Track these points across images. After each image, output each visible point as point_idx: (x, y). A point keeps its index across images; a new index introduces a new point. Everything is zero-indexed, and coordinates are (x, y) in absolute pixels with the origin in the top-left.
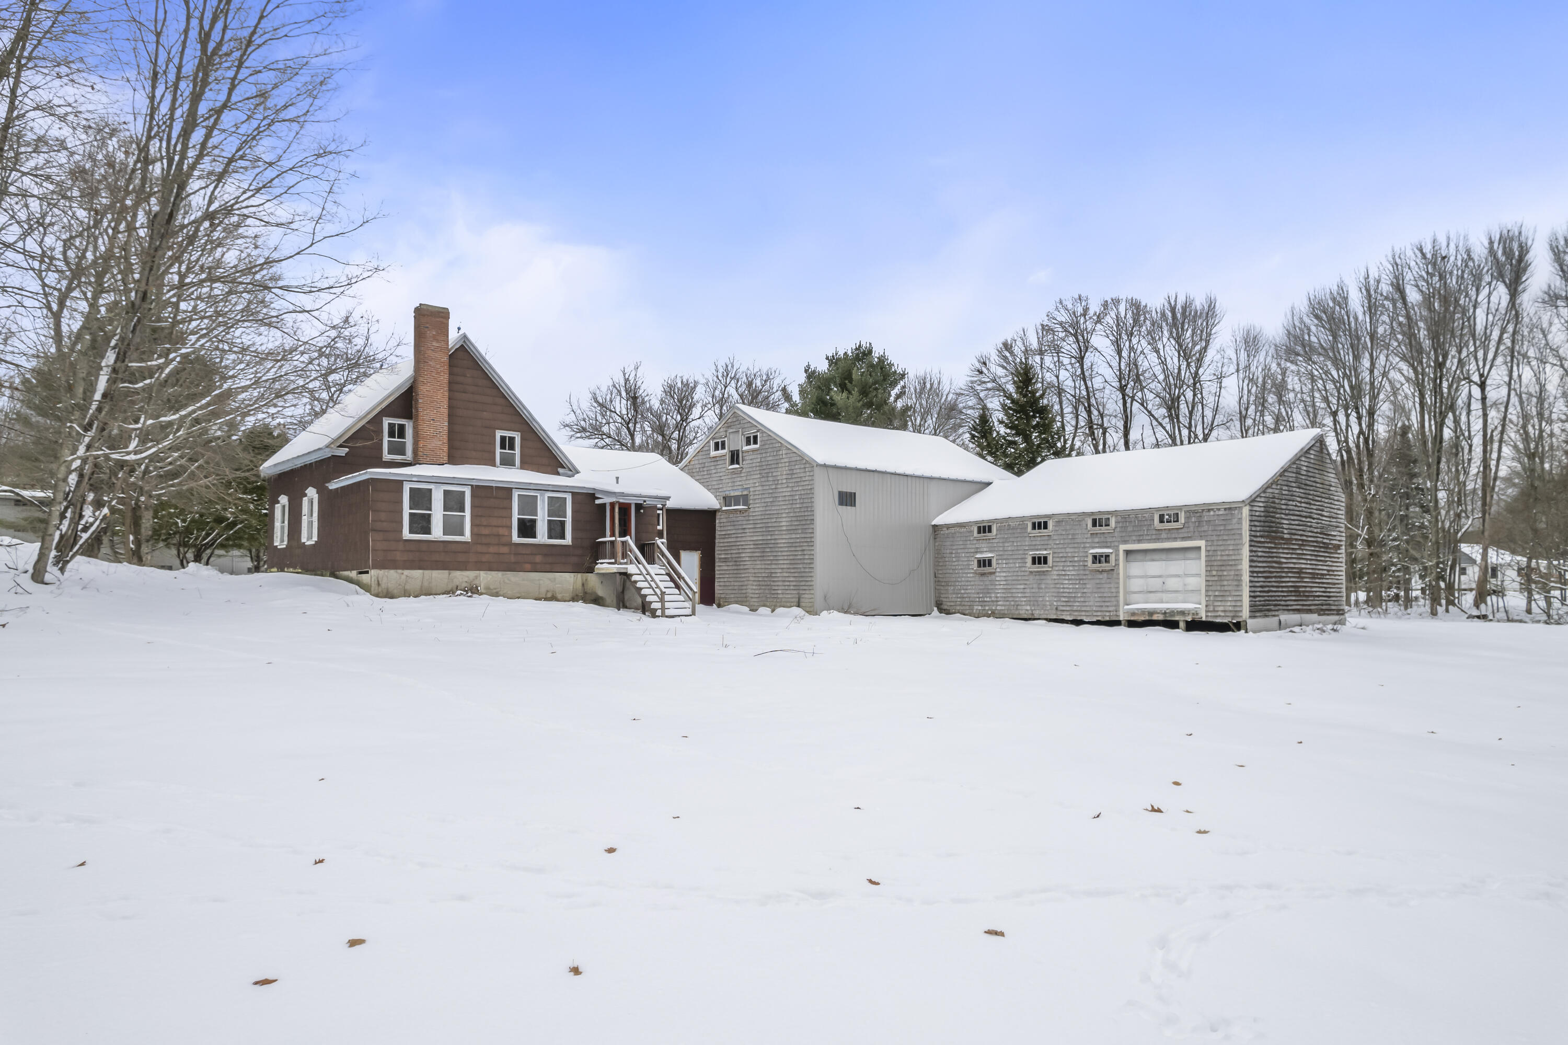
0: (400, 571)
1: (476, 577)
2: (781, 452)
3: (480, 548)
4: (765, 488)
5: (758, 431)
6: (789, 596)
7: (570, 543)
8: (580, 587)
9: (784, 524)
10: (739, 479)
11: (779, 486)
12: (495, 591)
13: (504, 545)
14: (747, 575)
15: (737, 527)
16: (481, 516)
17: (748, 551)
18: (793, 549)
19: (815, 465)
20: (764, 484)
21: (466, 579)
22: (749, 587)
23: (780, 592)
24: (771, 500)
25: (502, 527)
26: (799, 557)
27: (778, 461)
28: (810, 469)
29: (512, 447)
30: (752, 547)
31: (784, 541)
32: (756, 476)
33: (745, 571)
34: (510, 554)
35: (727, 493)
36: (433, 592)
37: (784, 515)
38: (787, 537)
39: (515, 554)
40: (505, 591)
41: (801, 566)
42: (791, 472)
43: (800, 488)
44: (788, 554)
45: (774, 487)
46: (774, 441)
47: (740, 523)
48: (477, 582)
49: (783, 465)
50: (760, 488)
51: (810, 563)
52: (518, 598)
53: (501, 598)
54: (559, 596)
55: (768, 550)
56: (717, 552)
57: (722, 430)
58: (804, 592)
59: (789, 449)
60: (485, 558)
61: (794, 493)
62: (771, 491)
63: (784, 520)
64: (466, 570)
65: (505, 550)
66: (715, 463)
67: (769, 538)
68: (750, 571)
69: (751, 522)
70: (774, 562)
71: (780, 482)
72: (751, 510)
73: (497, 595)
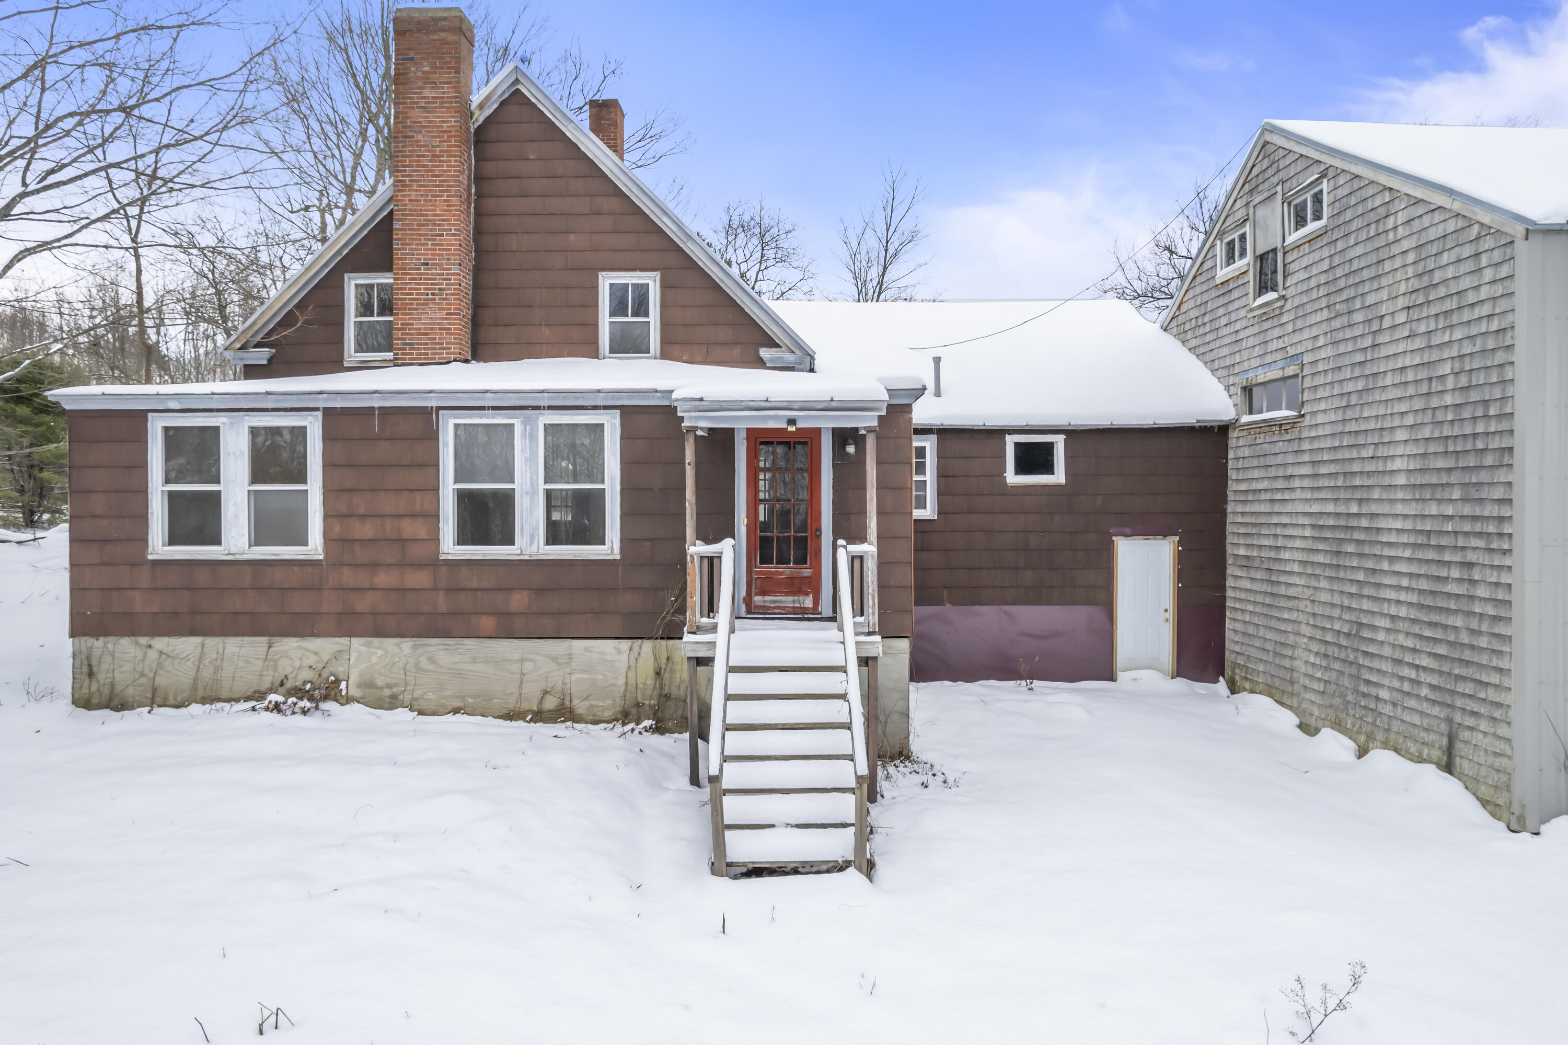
0: (144, 640)
1: (336, 656)
2: (1390, 223)
3: (348, 577)
4: (1342, 349)
5: (1323, 175)
6: (1416, 720)
7: (617, 555)
8: (650, 682)
9: (1398, 464)
10: (1276, 333)
11: (1384, 338)
12: (387, 692)
13: (418, 566)
14: (1294, 616)
15: (1273, 472)
16: (351, 490)
17: (1298, 544)
18: (1431, 555)
19: (1520, 230)
20: (1340, 336)
21: (311, 660)
22: (1299, 652)
23: (1384, 694)
24: (1360, 385)
25: (414, 516)
26: (1452, 588)
27: (1383, 254)
28: (1497, 256)
29: (641, 308)
30: (1308, 532)
31: (1399, 524)
32: (1320, 317)
33: (1291, 604)
34: (435, 589)
35: (1251, 374)
36: (225, 695)
37: (1400, 435)
38: (1411, 510)
39: (449, 590)
40: (418, 693)
41: (1459, 621)
42: (1425, 281)
43: (1458, 335)
44: (1414, 569)
45: (1368, 342)
46: (1371, 191)
47: (1279, 459)
48: (340, 669)
49: (1398, 263)
50: (1328, 352)
51: (1496, 619)
52: (456, 711)
53: (402, 714)
54: (580, 707)
55: (1350, 548)
56: (1230, 539)
57: (1239, 204)
58: (1469, 721)
59: (1419, 201)
60: (364, 604)
61: (1435, 356)
62: (1359, 358)
63: (1400, 450)
64: (313, 635)
65: (420, 579)
66: (1226, 299)
67: (1354, 509)
68: (1302, 604)
69: (1306, 458)
70: (1367, 591)
71: (1387, 323)
72: (1307, 421)
73: (391, 703)
